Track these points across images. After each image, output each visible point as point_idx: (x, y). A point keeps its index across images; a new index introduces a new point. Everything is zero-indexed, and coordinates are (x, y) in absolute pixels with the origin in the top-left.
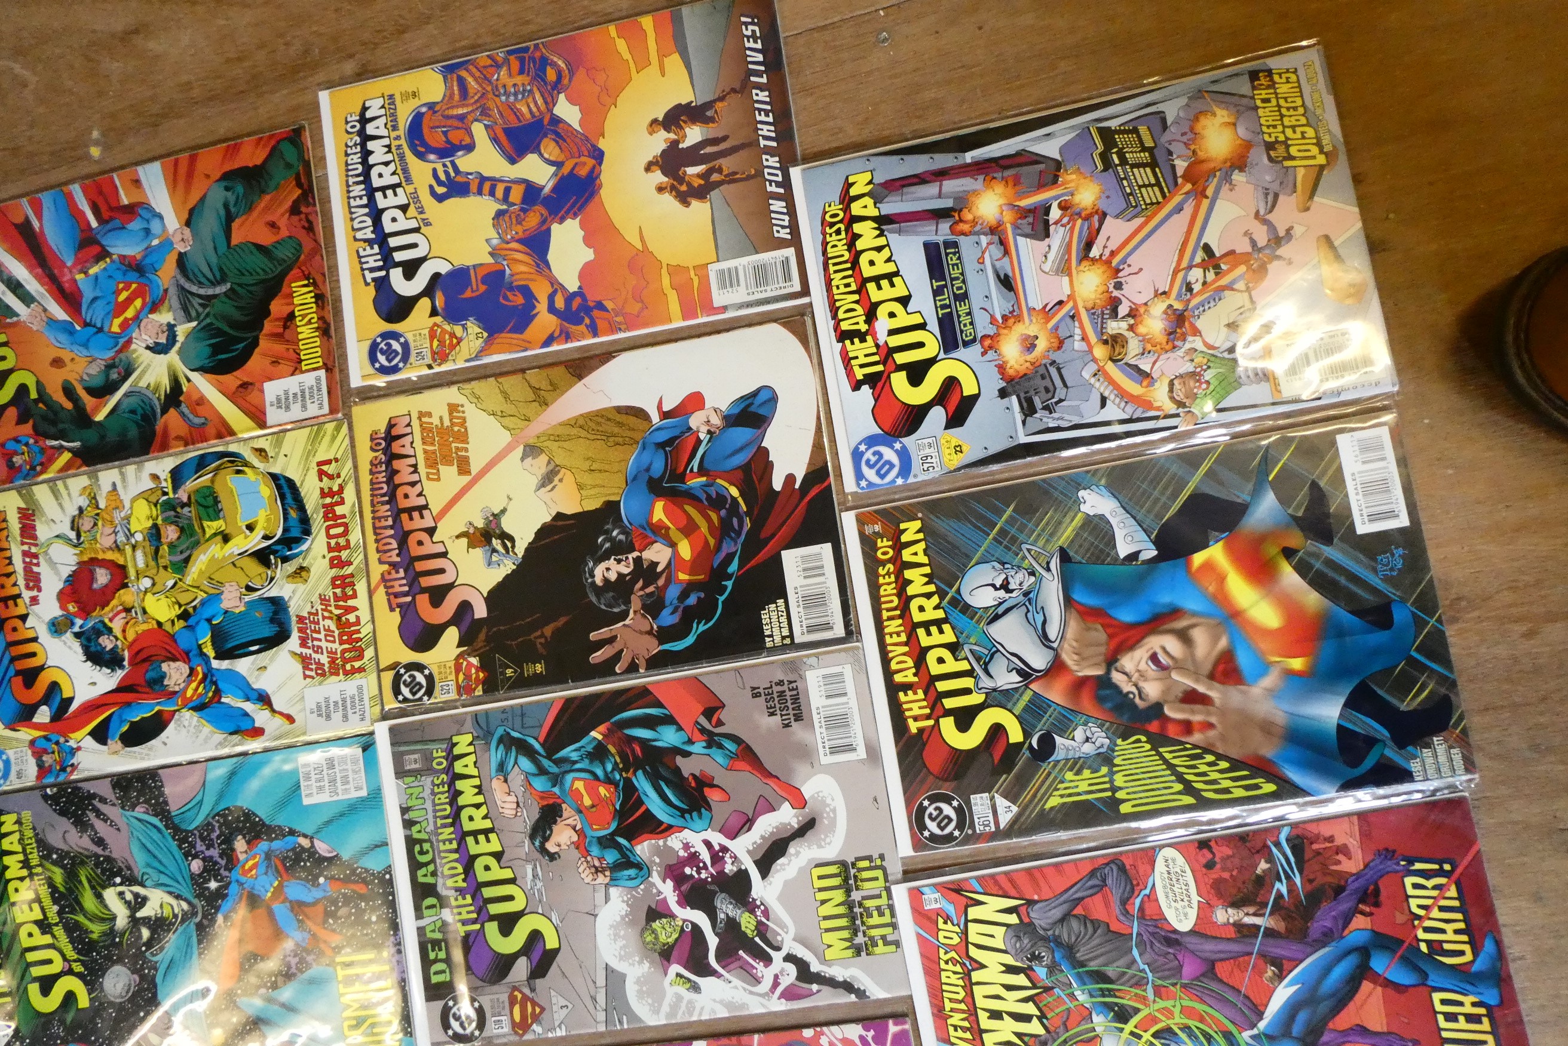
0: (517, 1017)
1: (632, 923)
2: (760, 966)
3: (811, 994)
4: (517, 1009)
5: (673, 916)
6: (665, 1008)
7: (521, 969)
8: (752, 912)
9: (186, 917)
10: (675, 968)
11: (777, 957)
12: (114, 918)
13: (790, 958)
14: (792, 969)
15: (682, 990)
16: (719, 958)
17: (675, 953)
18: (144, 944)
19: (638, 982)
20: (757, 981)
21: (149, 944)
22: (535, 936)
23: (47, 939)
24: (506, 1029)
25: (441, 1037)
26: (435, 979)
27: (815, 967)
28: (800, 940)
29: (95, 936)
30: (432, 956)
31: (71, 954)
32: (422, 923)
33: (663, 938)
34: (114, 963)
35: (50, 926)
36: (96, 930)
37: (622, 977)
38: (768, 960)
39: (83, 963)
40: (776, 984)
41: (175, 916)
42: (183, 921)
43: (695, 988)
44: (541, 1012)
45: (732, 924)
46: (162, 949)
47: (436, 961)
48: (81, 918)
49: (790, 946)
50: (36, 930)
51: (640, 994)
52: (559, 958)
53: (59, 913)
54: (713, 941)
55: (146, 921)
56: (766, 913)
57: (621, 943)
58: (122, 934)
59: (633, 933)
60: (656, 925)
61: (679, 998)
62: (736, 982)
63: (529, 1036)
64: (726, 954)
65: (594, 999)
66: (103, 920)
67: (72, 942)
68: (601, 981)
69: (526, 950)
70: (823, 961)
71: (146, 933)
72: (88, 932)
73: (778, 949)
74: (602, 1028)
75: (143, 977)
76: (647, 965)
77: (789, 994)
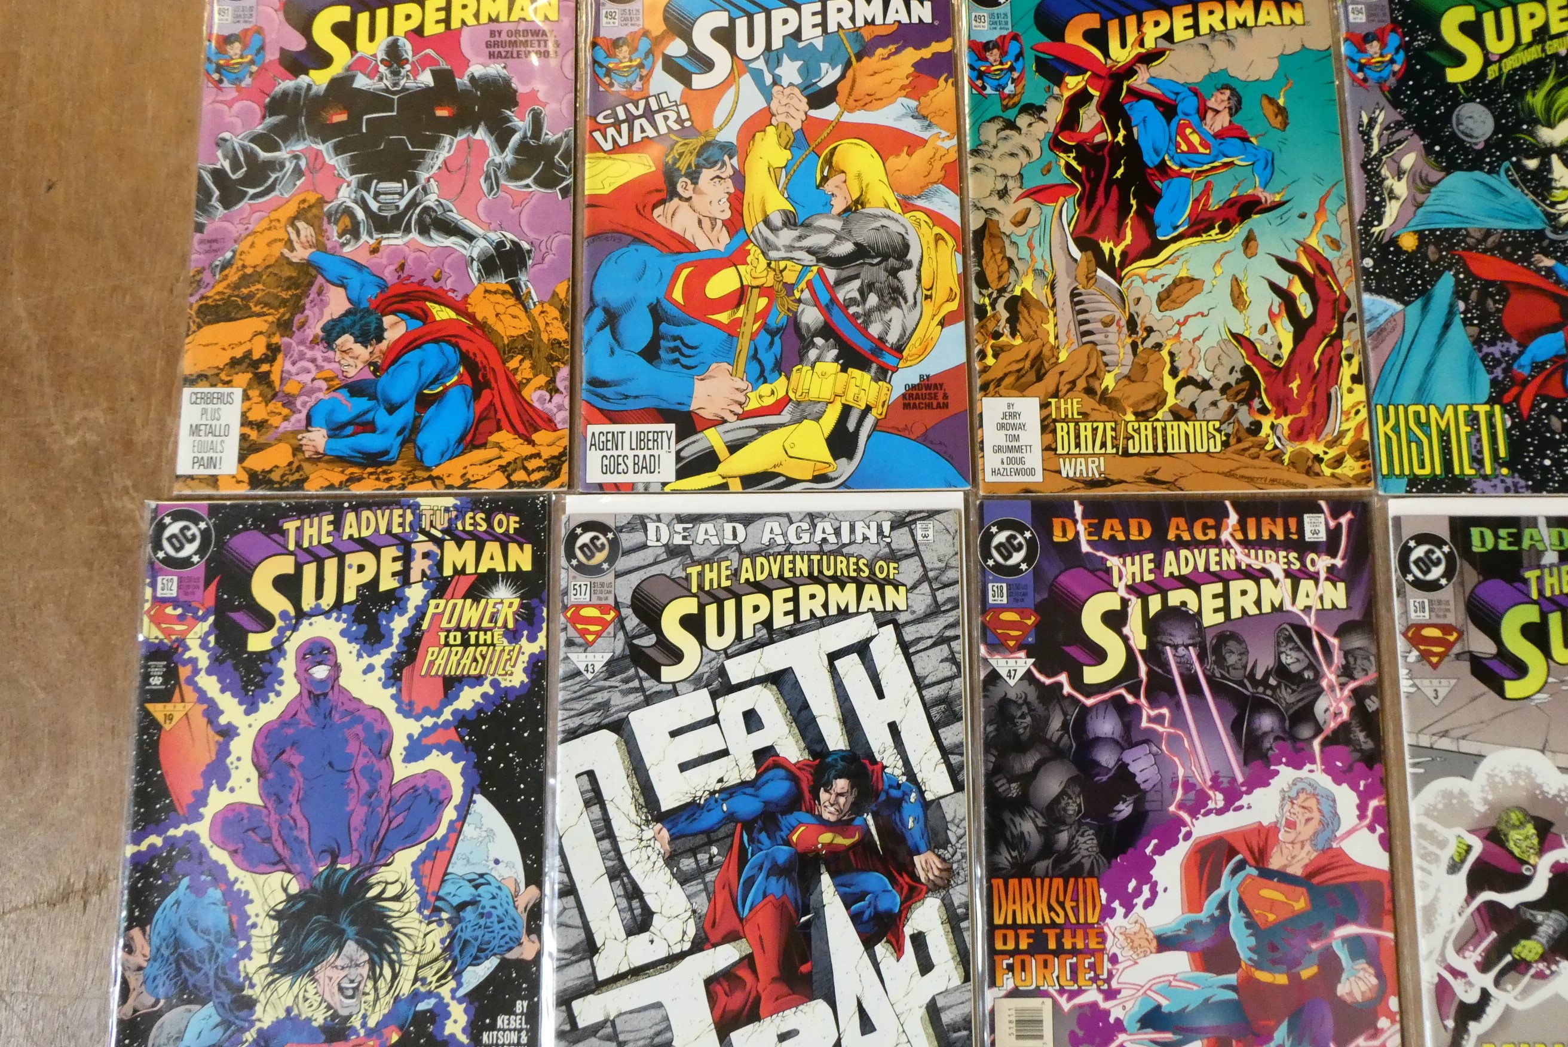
0: (1428, 632)
1: (1533, 798)
2: (1475, 955)
3: (1442, 1016)
4: (1436, 633)
5: (1541, 851)
6: (1432, 825)
7: (1482, 645)
8: (1543, 958)
9: (1552, 218)
10: (1478, 846)
11: (1487, 980)
12: (1551, 125)
13: (1485, 996)
14: (1472, 997)
15: (1451, 850)
16: (1490, 905)
17: (1495, 849)
18: (1519, 161)
19: (1462, 794)
20: (1460, 950)
21: (1519, 167)
22: (1520, 669)
23: (1526, 37)
24: (1414, 617)
25: (1407, 532)
26: (1475, 532)
27: (1475, 1028)
28: (1507, 1014)
29: (1529, 98)
30: (1503, 532)
31: (1510, 64)
32: (1542, 524)
33: (1515, 836)
34: (1497, 120)
35: (1542, 42)
36: (1537, 100)
37: (1468, 775)
38: (1484, 967)
39: (1497, 79)
40: (1456, 973)
41: (1553, 205)
42: (1548, 215)
43: (1454, 868)
44: (1430, 663)
45: (1529, 930)
46: (1514, 183)
47: (1497, 537)
48: (1550, 83)
49: (1502, 1000)
50: (1538, 23)
51: (1448, 795)
52: (1492, 695)
53: (1556, 56)
54: (1510, 900)
55: (1546, 166)
56: (1540, 976)
57: (1509, 779)
58: (1531, 133)
59: (1520, 796)
60: (1530, 829)
61: (1442, 844)
62: (1460, 922)
63: (1401, 644)
64: (1493, 914)
65: (1445, 734)
66: (1548, 109)
67: (1523, 68)
68: (1466, 747)
69: (1504, 654)
70: (1482, 1039)
71: (1532, 164)
72: (1534, 89)
73: (1497, 983)
74: (1407, 740)
75: (1480, 155)
76: (1482, 808)
77: (1442, 989)
